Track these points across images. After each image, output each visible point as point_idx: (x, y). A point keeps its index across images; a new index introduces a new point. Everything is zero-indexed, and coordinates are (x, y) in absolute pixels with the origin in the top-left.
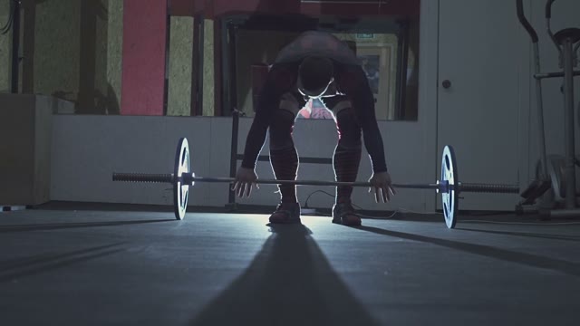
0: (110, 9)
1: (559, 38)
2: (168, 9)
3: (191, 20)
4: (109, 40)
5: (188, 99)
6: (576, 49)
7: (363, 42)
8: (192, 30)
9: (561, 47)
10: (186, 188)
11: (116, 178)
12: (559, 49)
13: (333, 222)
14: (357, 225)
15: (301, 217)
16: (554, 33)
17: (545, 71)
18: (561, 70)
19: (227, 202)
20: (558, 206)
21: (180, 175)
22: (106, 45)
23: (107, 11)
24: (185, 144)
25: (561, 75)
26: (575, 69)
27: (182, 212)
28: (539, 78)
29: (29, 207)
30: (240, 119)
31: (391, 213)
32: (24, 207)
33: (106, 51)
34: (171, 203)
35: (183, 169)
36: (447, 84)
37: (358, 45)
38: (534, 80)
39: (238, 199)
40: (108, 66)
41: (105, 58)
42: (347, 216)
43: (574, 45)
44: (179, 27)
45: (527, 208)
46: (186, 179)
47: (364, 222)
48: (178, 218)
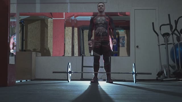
0: (49, 25)
1: (164, 35)
2: (65, 25)
3: (71, 28)
4: (49, 34)
5: (71, 50)
6: (168, 38)
7: (121, 32)
8: (71, 31)
9: (164, 37)
10: (70, 75)
11: (53, 72)
12: (164, 38)
13: (107, 82)
14: (112, 83)
15: (99, 82)
16: (162, 34)
17: (161, 43)
18: (165, 43)
19: (81, 78)
20: (166, 78)
21: (69, 71)
22: (48, 36)
23: (48, 26)
24: (70, 64)
25: (165, 44)
26: (168, 43)
27: (69, 81)
28: (159, 45)
29: (31, 80)
30: (84, 57)
31: (123, 80)
32: (30, 80)
33: (47, 37)
34: (67, 79)
35: (69, 70)
36: (137, 47)
37: (120, 33)
38: (158, 46)
39: (84, 77)
40: (48, 41)
41: (48, 39)
42: (110, 81)
43: (168, 37)
44: (68, 30)
45: (159, 78)
46: (70, 72)
47: (114, 82)
48: (69, 82)
